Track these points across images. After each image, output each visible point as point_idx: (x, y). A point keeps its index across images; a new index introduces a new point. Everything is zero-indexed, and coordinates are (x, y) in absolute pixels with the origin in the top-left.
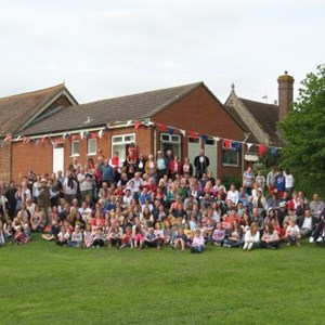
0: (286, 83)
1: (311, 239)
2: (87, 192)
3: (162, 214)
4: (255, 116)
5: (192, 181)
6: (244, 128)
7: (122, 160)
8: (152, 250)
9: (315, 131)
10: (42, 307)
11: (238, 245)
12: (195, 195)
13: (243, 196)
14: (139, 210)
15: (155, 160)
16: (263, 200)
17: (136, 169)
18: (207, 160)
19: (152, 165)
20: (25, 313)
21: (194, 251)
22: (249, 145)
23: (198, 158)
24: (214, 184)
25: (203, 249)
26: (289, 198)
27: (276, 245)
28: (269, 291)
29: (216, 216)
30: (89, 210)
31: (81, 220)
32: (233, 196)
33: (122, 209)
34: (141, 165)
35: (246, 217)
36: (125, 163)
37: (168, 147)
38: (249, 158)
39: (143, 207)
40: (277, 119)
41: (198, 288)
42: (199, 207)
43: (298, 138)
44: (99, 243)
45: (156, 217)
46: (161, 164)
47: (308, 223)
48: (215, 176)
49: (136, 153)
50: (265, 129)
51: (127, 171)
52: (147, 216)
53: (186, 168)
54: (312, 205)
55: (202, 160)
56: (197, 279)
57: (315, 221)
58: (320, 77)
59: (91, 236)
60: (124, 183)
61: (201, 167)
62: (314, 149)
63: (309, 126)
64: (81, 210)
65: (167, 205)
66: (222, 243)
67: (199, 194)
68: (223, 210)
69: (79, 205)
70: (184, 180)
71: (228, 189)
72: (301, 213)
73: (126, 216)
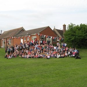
0: (64, 26)
1: (70, 56)
2: (27, 47)
3: (41, 51)
4: (59, 32)
5: (47, 45)
6: (57, 35)
7: (34, 41)
8: (40, 58)
9: (70, 35)
10: (19, 70)
11: (56, 57)
12: (48, 48)
13: (57, 48)
14: (37, 51)
15: (40, 41)
16: (61, 48)
17: (37, 43)
18: (50, 41)
19: (39, 42)
20: (16, 72)
21: (48, 58)
22: (58, 38)
23: (48, 41)
24: (51, 46)
25: (49, 58)
26: (65, 48)
27: (63, 57)
28: (62, 66)
29: (52, 52)
30: (28, 51)
31: (26, 53)
32: (55, 48)
33: (34, 51)
34: (37, 42)
35: (57, 52)
36: (34, 42)
37: (42, 38)
38: (58, 40)
39: (38, 50)
40: (63, 33)
41: (49, 66)
42: (49, 50)
43: (67, 37)
44: (30, 57)
45: (40, 52)
46: (41, 42)
47: (69, 53)
48: (51, 44)
49: (36, 40)
50: (61, 35)
51: (35, 43)
52: (39, 52)
53: (46, 42)
54: (70, 49)
55: (49, 41)
56: (48, 64)
57: (70, 52)
58: (71, 25)
59: (28, 56)
60: (34, 46)
61: (49, 42)
62: (70, 39)
63: (69, 34)
64: (26, 51)
65: (42, 50)
66: (53, 57)
67: (49, 47)
68: (53, 50)
69: (26, 50)
70: (46, 45)
71: (54, 46)
72: (68, 51)
73: (35, 52)
